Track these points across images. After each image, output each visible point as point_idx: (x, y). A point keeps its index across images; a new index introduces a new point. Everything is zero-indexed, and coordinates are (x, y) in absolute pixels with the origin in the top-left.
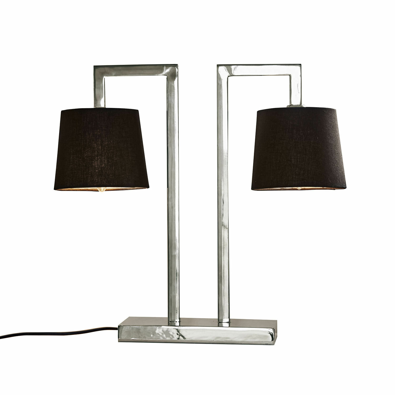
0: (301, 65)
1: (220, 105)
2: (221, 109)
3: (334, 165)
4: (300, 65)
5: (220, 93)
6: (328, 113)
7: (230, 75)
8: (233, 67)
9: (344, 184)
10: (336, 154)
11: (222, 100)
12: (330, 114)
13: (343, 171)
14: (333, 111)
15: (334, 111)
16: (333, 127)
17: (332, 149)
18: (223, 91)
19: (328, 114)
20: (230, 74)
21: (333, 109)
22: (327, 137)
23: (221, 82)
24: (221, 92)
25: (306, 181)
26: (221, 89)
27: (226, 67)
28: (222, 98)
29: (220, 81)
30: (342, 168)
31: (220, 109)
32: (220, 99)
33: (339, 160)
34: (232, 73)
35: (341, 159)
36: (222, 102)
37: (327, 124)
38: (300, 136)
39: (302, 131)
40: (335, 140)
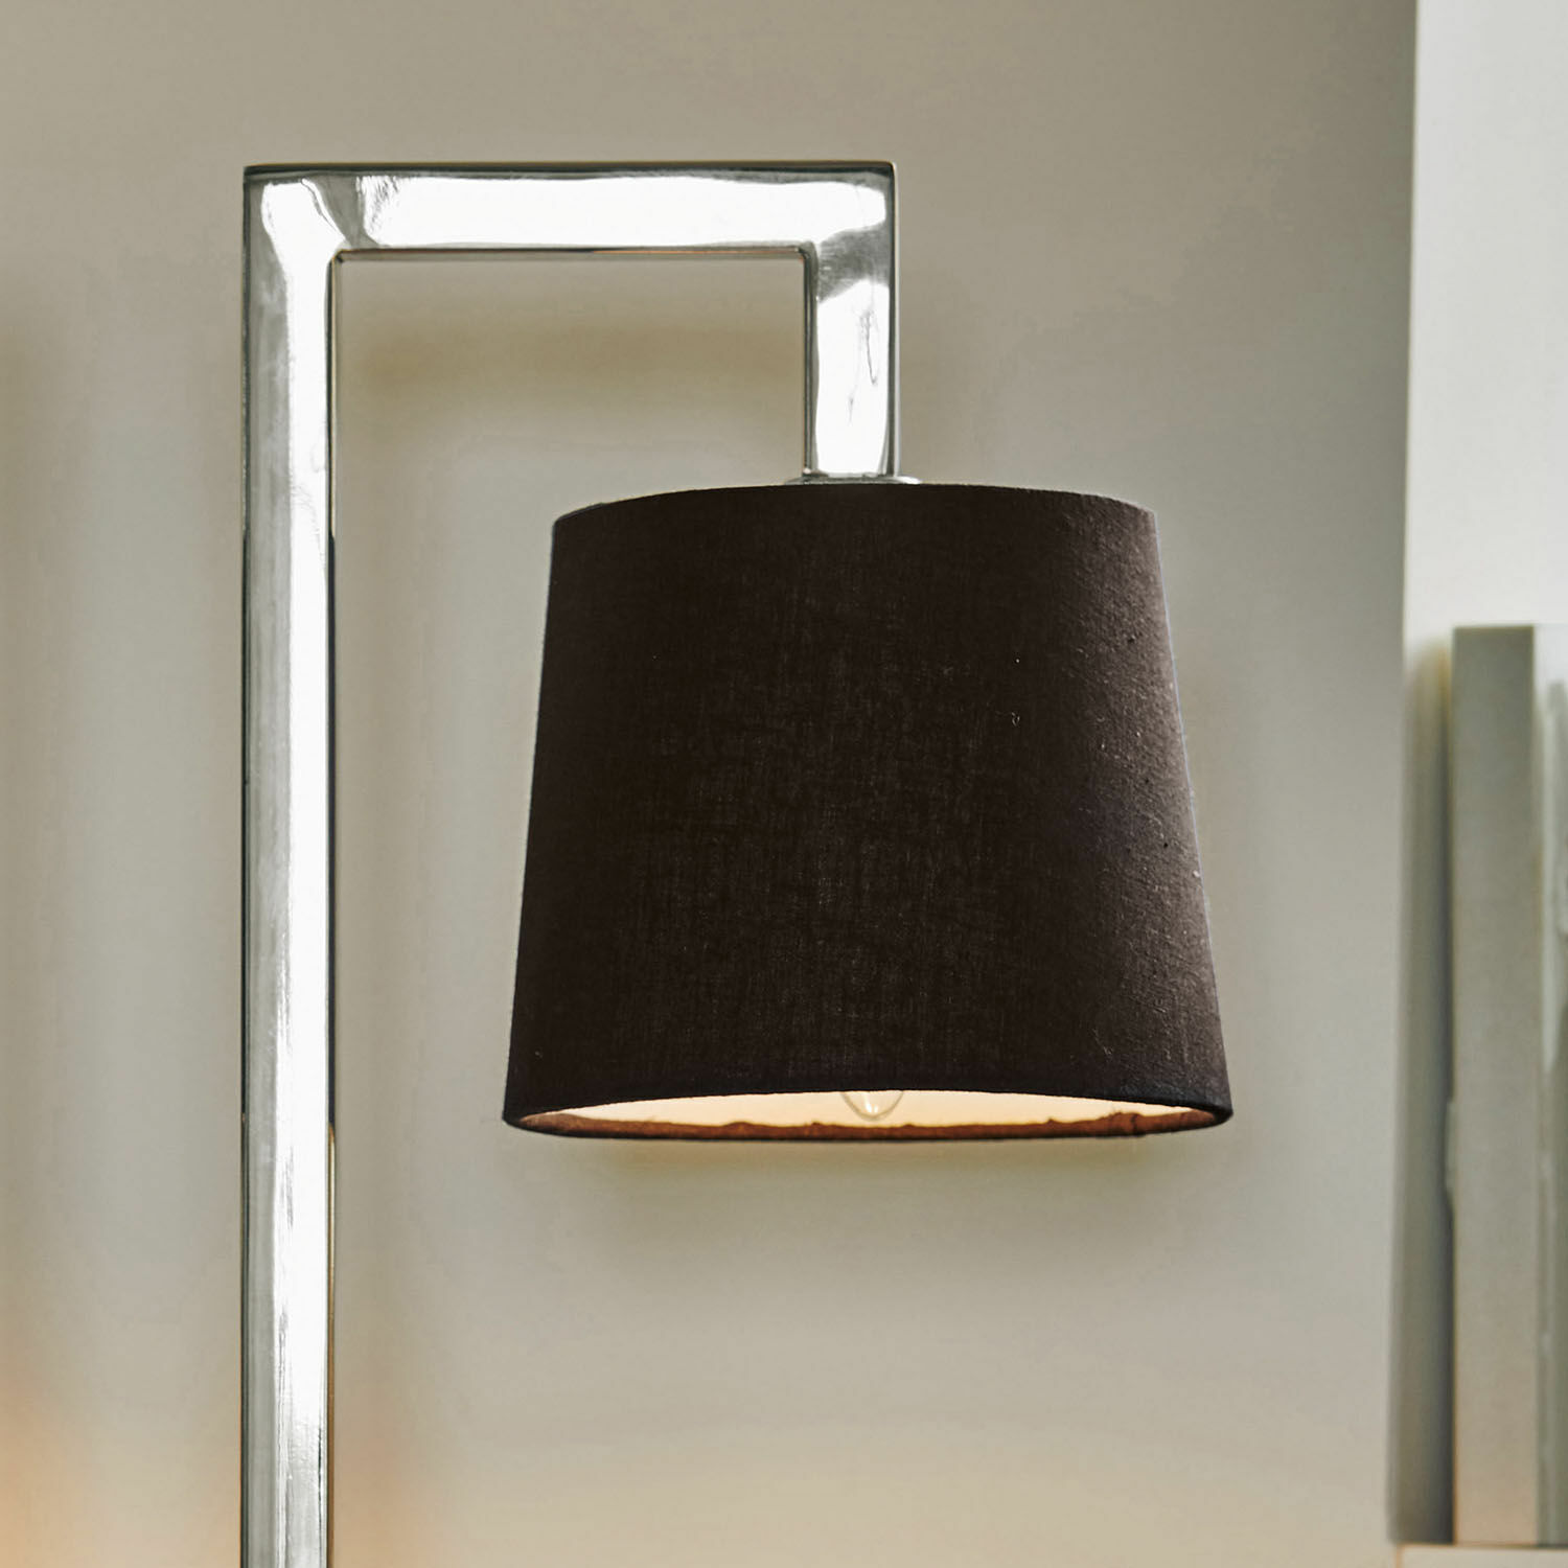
0: (885, 170)
1: (273, 476)
2: (281, 500)
3: (1140, 934)
4: (885, 180)
5: (272, 384)
6: (1094, 532)
7: (348, 247)
8: (369, 185)
9: (1214, 1082)
10: (1153, 848)
11: (287, 429)
12: (1113, 547)
13: (1204, 979)
14: (1136, 527)
15: (1143, 525)
16: (1131, 641)
17: (1122, 804)
18: (291, 364)
19: (1096, 544)
20: (352, 243)
21: (1135, 511)
22: (1089, 712)
23: (283, 300)
24: (280, 374)
25: (921, 1045)
26: (281, 356)
27: (320, 185)
28: (286, 417)
29: (271, 288)
30: (1197, 958)
31: (273, 498)
32: (271, 428)
33: (1178, 896)
34: (362, 232)
35: (1191, 891)
36: (287, 449)
37: (1087, 619)
38: (878, 705)
39: (896, 669)
40: (1146, 741)
